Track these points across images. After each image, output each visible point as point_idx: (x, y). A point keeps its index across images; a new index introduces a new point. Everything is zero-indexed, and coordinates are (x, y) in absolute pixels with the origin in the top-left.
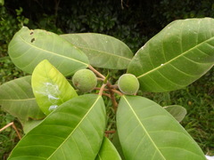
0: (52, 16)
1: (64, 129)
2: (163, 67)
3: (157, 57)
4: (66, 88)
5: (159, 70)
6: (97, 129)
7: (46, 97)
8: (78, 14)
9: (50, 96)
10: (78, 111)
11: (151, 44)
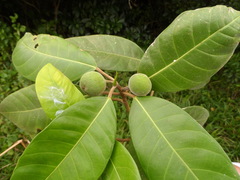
0: (52, 22)
2: (176, 64)
3: (169, 54)
4: (73, 93)
5: (173, 66)
7: (52, 102)
8: (80, 18)
9: (55, 101)
10: (86, 115)
11: (160, 40)
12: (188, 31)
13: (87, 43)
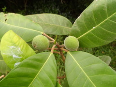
1: (26, 79)
2: (95, 29)
3: (90, 23)
4: (27, 50)
5: (92, 31)
6: (51, 77)
7: (11, 57)
9: (14, 56)
11: (84, 14)
12: (103, 7)
13: (38, 18)
